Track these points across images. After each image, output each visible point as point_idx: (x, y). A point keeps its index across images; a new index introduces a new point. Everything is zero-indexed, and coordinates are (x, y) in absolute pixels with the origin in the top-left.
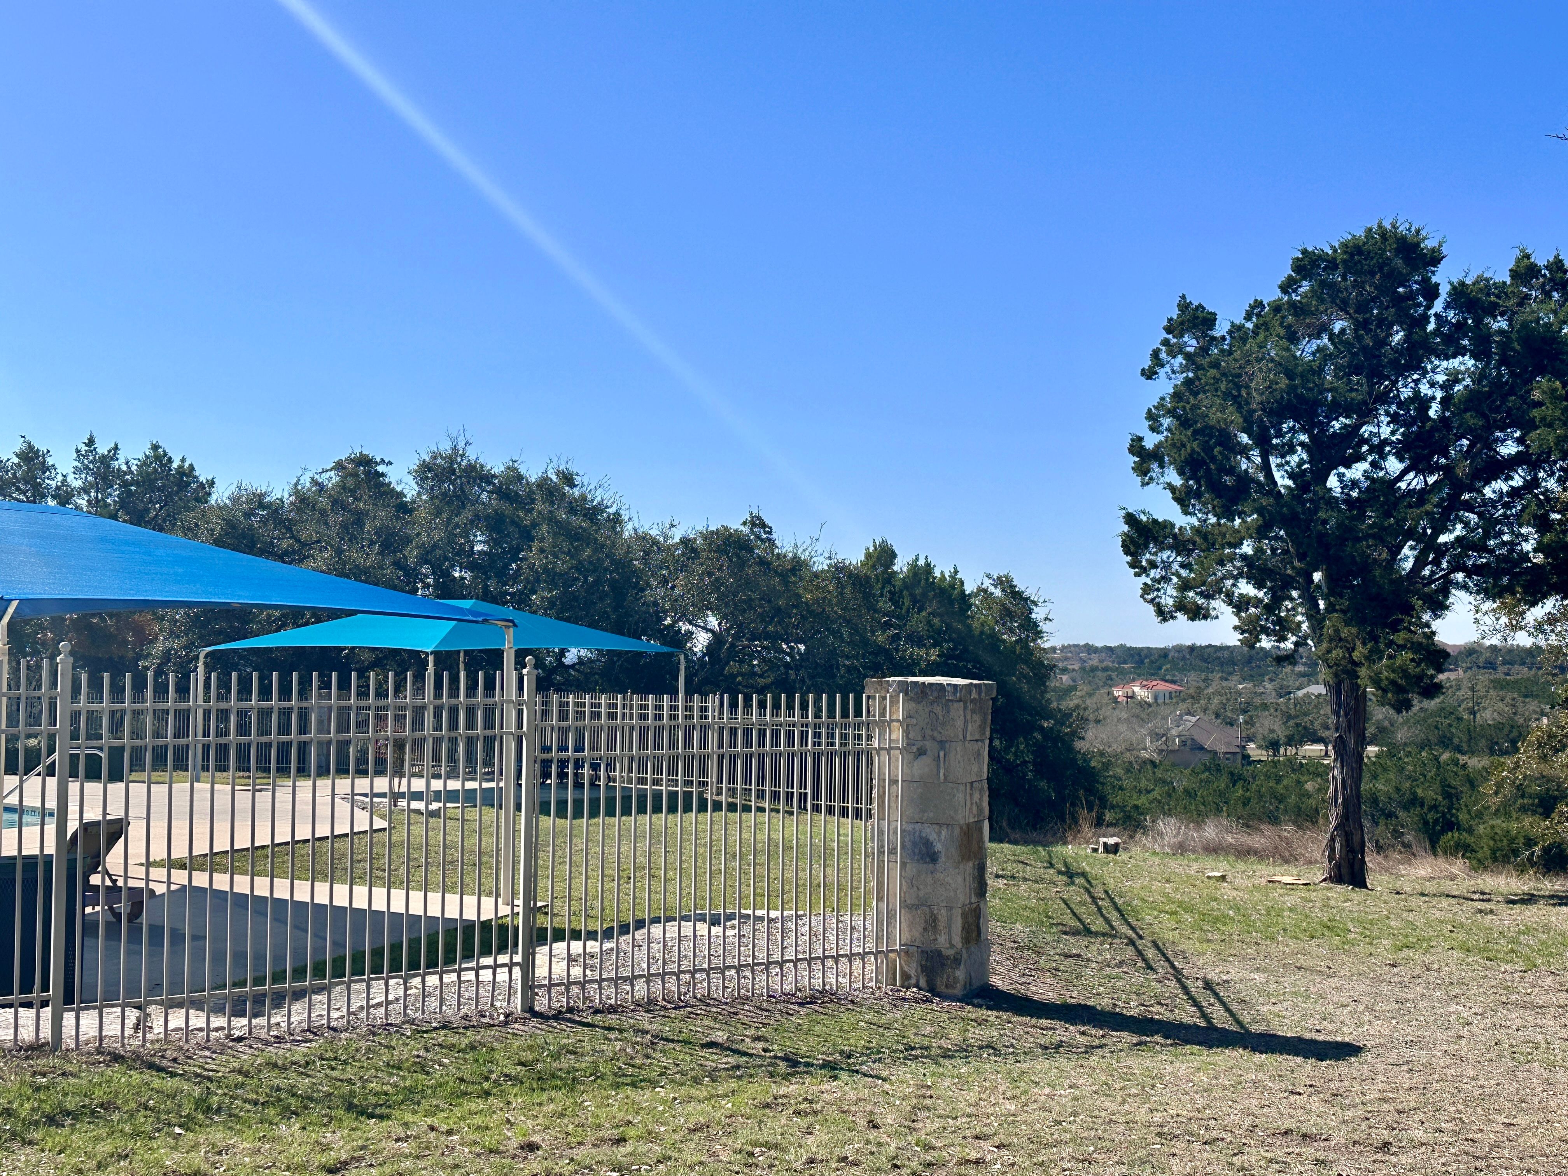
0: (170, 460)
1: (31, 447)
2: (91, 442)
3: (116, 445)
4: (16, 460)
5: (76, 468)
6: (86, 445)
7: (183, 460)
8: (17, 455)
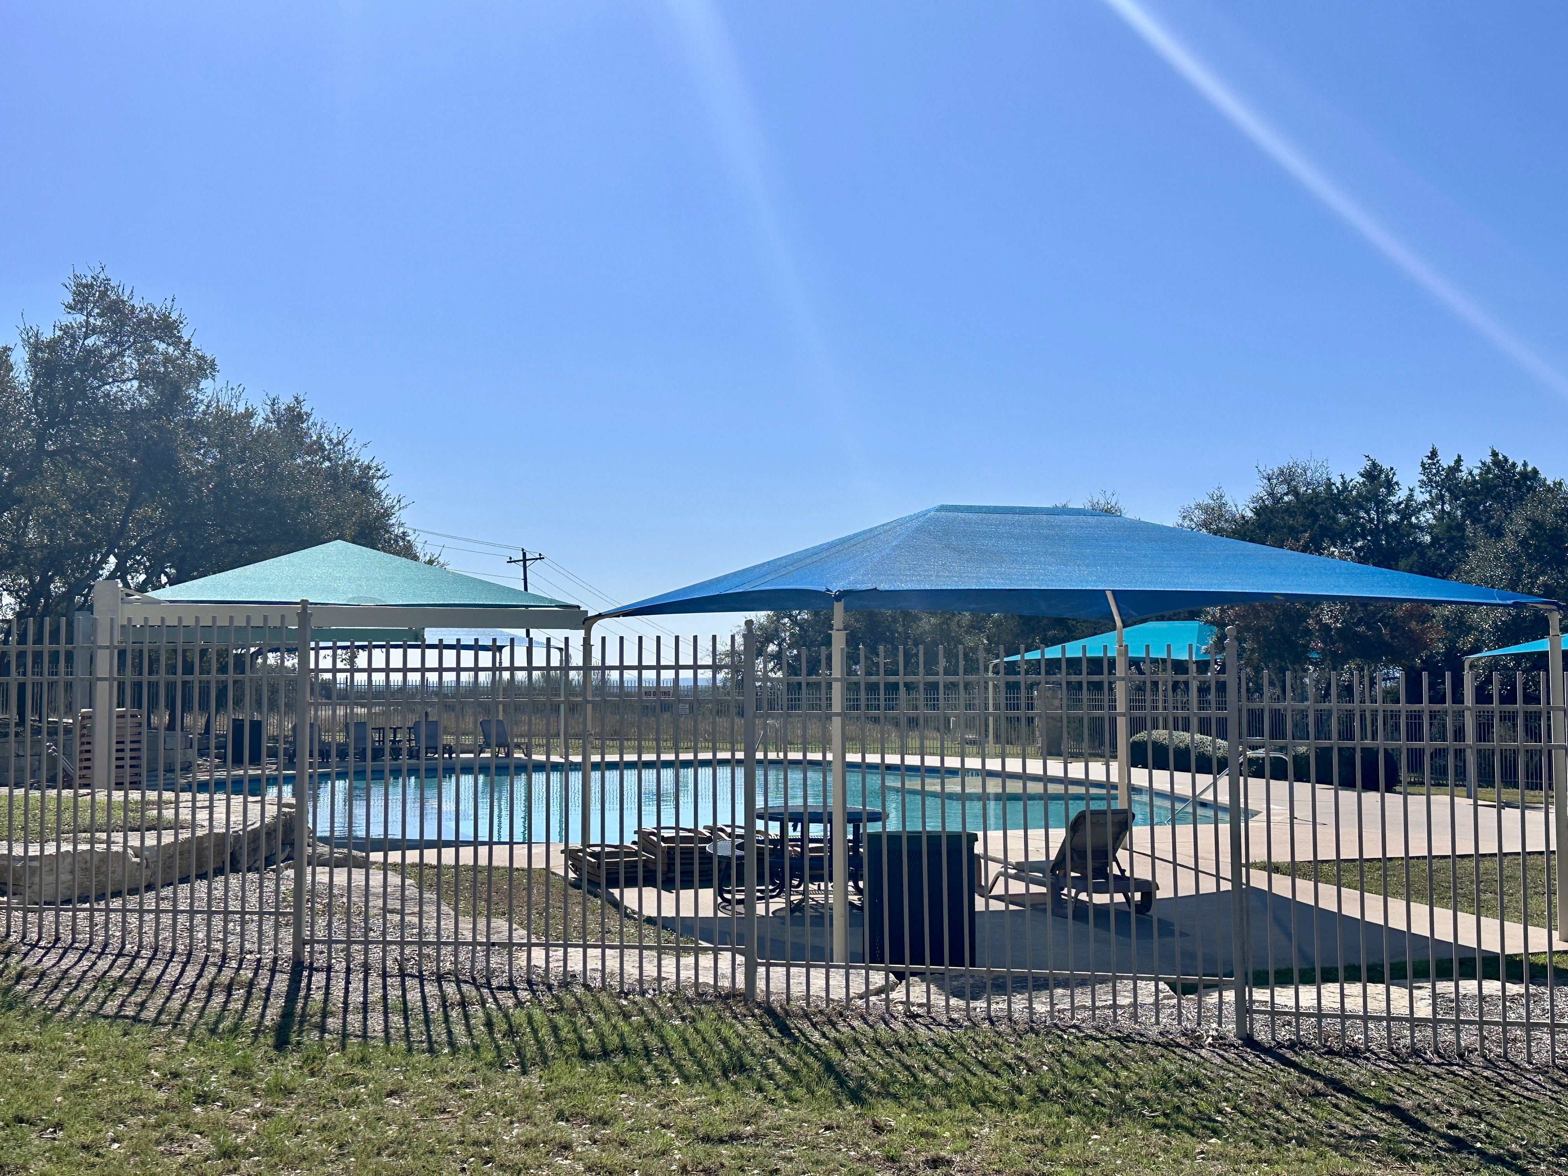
0: (1514, 465)
1: (1374, 465)
2: (1434, 454)
3: (1459, 456)
4: (1361, 480)
5: (1422, 481)
6: (1430, 458)
7: (1525, 465)
8: (1362, 475)
